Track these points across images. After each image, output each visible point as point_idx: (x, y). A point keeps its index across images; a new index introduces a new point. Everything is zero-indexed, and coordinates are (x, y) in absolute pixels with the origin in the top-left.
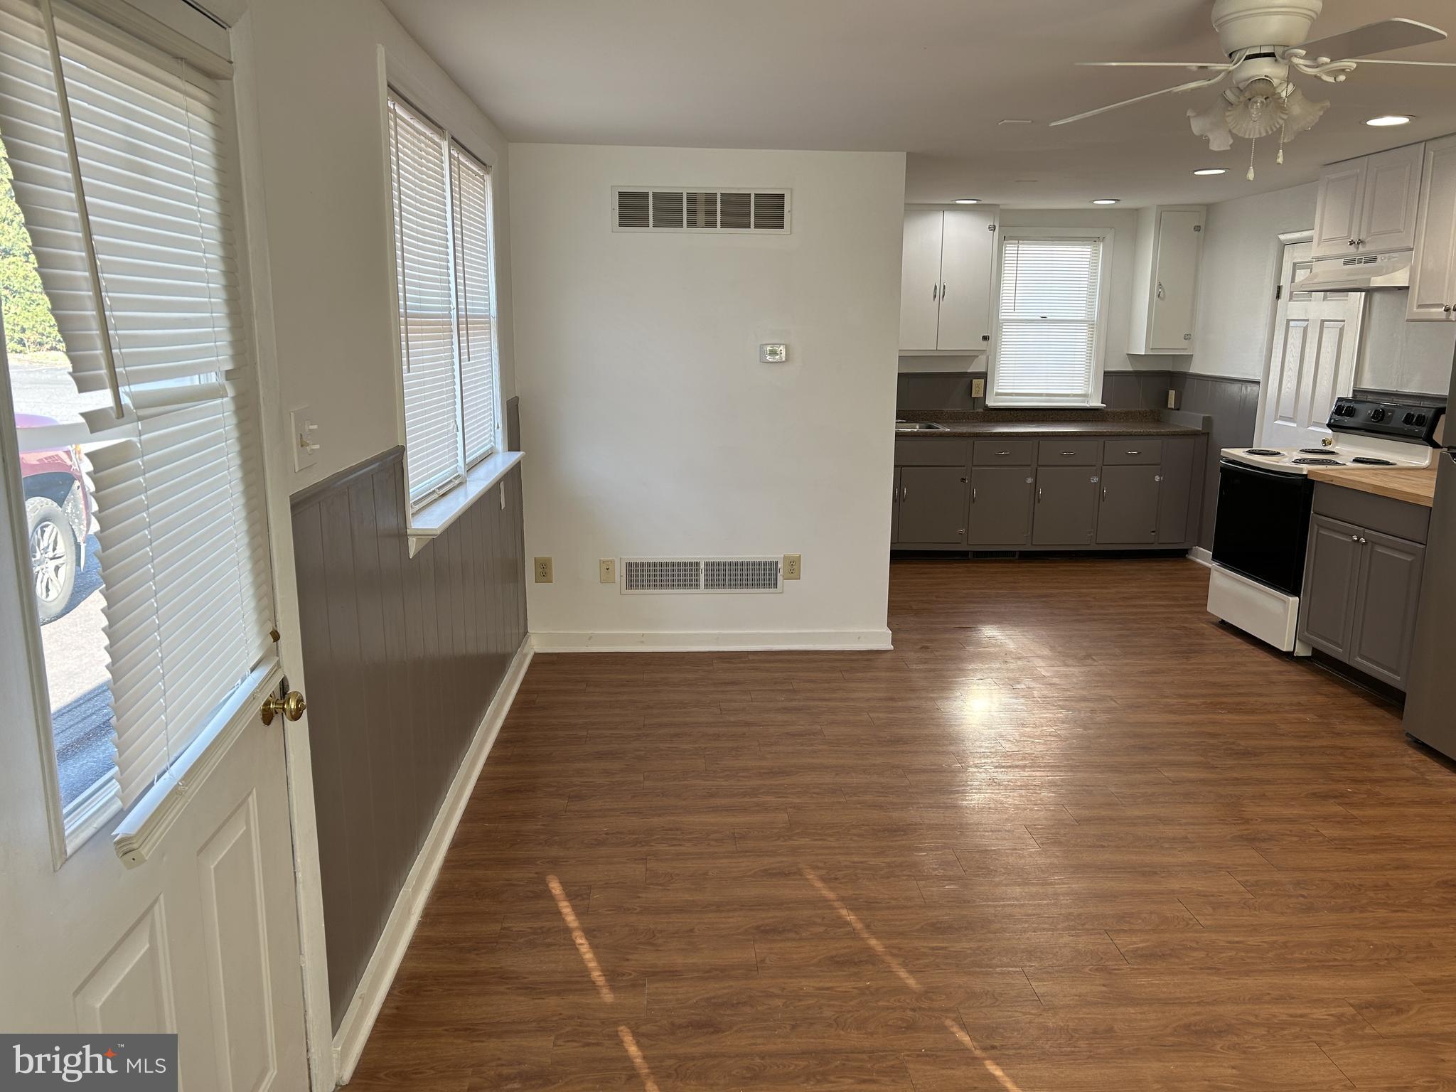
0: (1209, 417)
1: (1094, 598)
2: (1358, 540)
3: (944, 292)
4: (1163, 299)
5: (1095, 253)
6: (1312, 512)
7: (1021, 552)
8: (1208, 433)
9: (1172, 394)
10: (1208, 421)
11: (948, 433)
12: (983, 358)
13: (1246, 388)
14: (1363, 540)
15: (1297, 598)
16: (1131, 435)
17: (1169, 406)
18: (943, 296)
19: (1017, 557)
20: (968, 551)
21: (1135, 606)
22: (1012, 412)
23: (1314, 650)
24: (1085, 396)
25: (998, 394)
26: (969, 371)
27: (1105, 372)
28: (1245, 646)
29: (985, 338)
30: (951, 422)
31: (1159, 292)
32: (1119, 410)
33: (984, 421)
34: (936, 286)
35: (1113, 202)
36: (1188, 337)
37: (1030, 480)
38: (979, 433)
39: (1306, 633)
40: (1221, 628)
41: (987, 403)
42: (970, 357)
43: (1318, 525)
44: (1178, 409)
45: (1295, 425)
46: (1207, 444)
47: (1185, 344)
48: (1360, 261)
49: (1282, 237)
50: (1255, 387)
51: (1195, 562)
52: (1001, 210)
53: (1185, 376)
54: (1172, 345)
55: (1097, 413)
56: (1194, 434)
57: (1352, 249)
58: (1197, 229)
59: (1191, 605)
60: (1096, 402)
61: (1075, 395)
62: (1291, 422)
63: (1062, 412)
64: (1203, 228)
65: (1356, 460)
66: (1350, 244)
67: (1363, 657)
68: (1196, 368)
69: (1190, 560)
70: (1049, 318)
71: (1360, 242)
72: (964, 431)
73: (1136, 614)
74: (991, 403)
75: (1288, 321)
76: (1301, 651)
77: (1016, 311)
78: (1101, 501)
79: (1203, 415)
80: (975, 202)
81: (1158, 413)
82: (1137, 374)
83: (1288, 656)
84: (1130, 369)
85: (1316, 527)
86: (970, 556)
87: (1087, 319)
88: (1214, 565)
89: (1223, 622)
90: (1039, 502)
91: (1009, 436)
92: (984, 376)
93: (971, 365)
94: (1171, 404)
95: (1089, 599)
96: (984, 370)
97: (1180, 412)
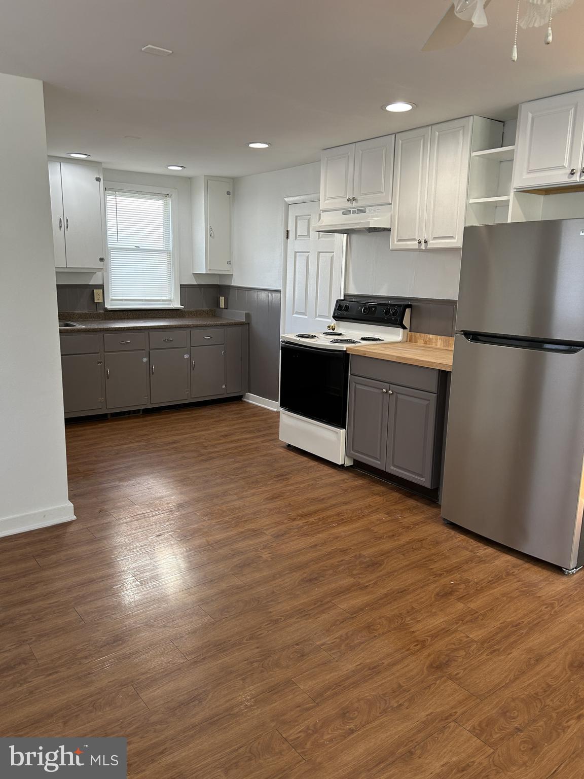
0: (247, 313)
1: (205, 439)
2: (387, 392)
3: (67, 225)
4: (213, 238)
5: (166, 205)
6: (349, 374)
7: (143, 410)
8: (249, 323)
9: (222, 299)
10: (248, 316)
11: (84, 329)
12: (99, 274)
13: (272, 295)
14: (390, 392)
15: (344, 430)
16: (206, 326)
17: (221, 307)
18: (67, 228)
19: (141, 412)
20: (107, 414)
21: (232, 442)
22: (124, 312)
23: (355, 461)
24: (170, 300)
25: (112, 300)
26: (90, 283)
27: (181, 285)
28: (313, 463)
29: (102, 260)
30: (82, 321)
31: (211, 234)
32: (191, 310)
33: (105, 319)
34: (60, 220)
35: (180, 168)
36: (229, 263)
37: (145, 360)
38: (107, 328)
39: (352, 452)
40: (289, 450)
41: (106, 306)
42: (90, 273)
43: (355, 383)
44: (226, 309)
45: (306, 317)
46: (249, 330)
47: (227, 267)
48: (354, 212)
49: (286, 199)
50: (278, 295)
51: (248, 403)
52: (103, 168)
53: (229, 287)
54: (221, 268)
55: (179, 312)
56: (241, 324)
57: (349, 204)
58: (228, 193)
59: (264, 436)
60: (177, 305)
61: (163, 300)
62: (303, 315)
63: (157, 312)
64: (231, 193)
65: (363, 339)
66: (348, 201)
67: (394, 466)
68: (235, 283)
69: (245, 401)
70: (141, 247)
71: (354, 199)
72: (96, 327)
73: (236, 448)
74: (109, 306)
75: (296, 252)
76: (349, 463)
77: (119, 242)
78: (192, 370)
79: (245, 312)
80: (85, 156)
81: (214, 311)
82: (200, 286)
83: (342, 467)
84: (195, 283)
85: (354, 384)
86: (109, 417)
87: (165, 249)
88: (281, 410)
89: (289, 446)
90: (153, 374)
91: (128, 330)
92: (101, 287)
93: (91, 278)
94: (222, 305)
95: (202, 441)
96: (101, 283)
97: (228, 310)
